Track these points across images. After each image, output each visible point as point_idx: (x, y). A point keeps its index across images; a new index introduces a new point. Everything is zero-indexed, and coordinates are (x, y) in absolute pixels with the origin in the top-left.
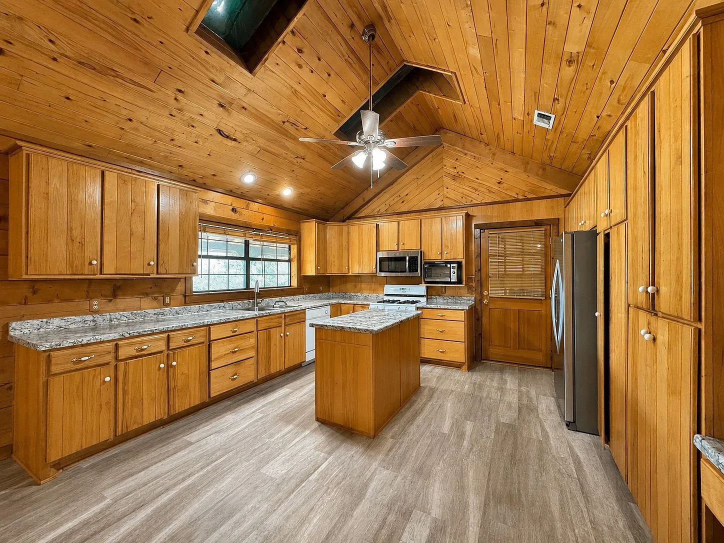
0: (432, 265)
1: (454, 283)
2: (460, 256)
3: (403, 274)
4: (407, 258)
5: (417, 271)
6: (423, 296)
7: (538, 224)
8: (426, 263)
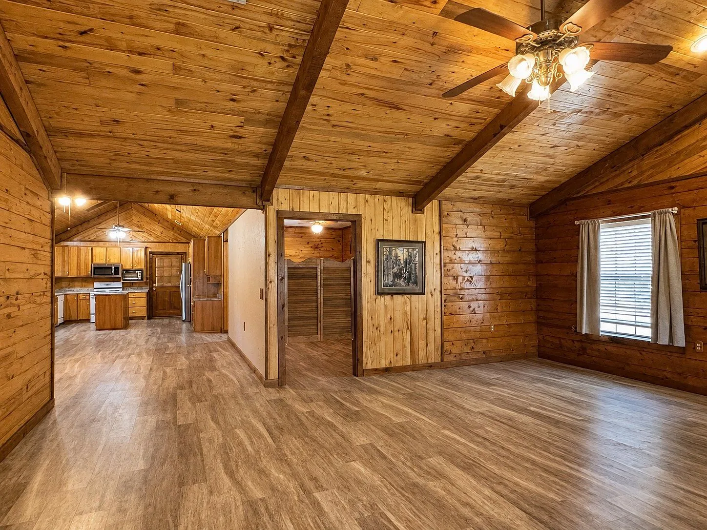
0: (127, 271)
1: (140, 280)
2: (143, 266)
3: (110, 276)
4: (113, 268)
5: (119, 274)
6: (121, 288)
7: (178, 253)
8: (124, 270)
